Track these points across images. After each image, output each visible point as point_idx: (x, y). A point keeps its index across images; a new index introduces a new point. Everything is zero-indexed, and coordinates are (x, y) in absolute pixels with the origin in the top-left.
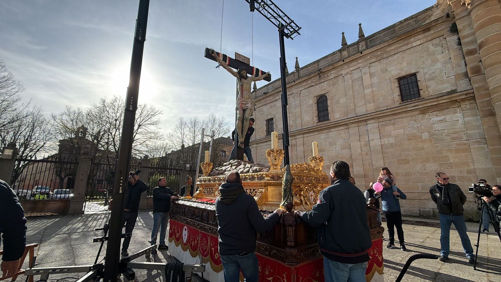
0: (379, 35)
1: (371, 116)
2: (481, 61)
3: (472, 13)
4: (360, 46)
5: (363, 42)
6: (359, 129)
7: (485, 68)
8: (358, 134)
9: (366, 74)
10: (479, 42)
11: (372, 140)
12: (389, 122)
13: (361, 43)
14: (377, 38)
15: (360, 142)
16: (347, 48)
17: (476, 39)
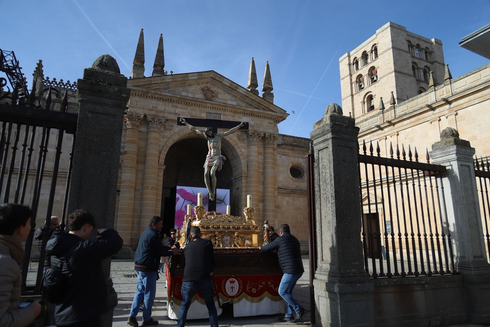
0: (73, 106)
1: (48, 174)
2: (123, 161)
3: (127, 131)
4: (56, 106)
5: (59, 104)
6: (33, 181)
7: (123, 167)
8: (31, 186)
9: (53, 134)
10: (125, 150)
11: (43, 194)
12: (61, 182)
13: (56, 104)
14: (71, 107)
15: (31, 193)
16: (42, 100)
17: (124, 146)
